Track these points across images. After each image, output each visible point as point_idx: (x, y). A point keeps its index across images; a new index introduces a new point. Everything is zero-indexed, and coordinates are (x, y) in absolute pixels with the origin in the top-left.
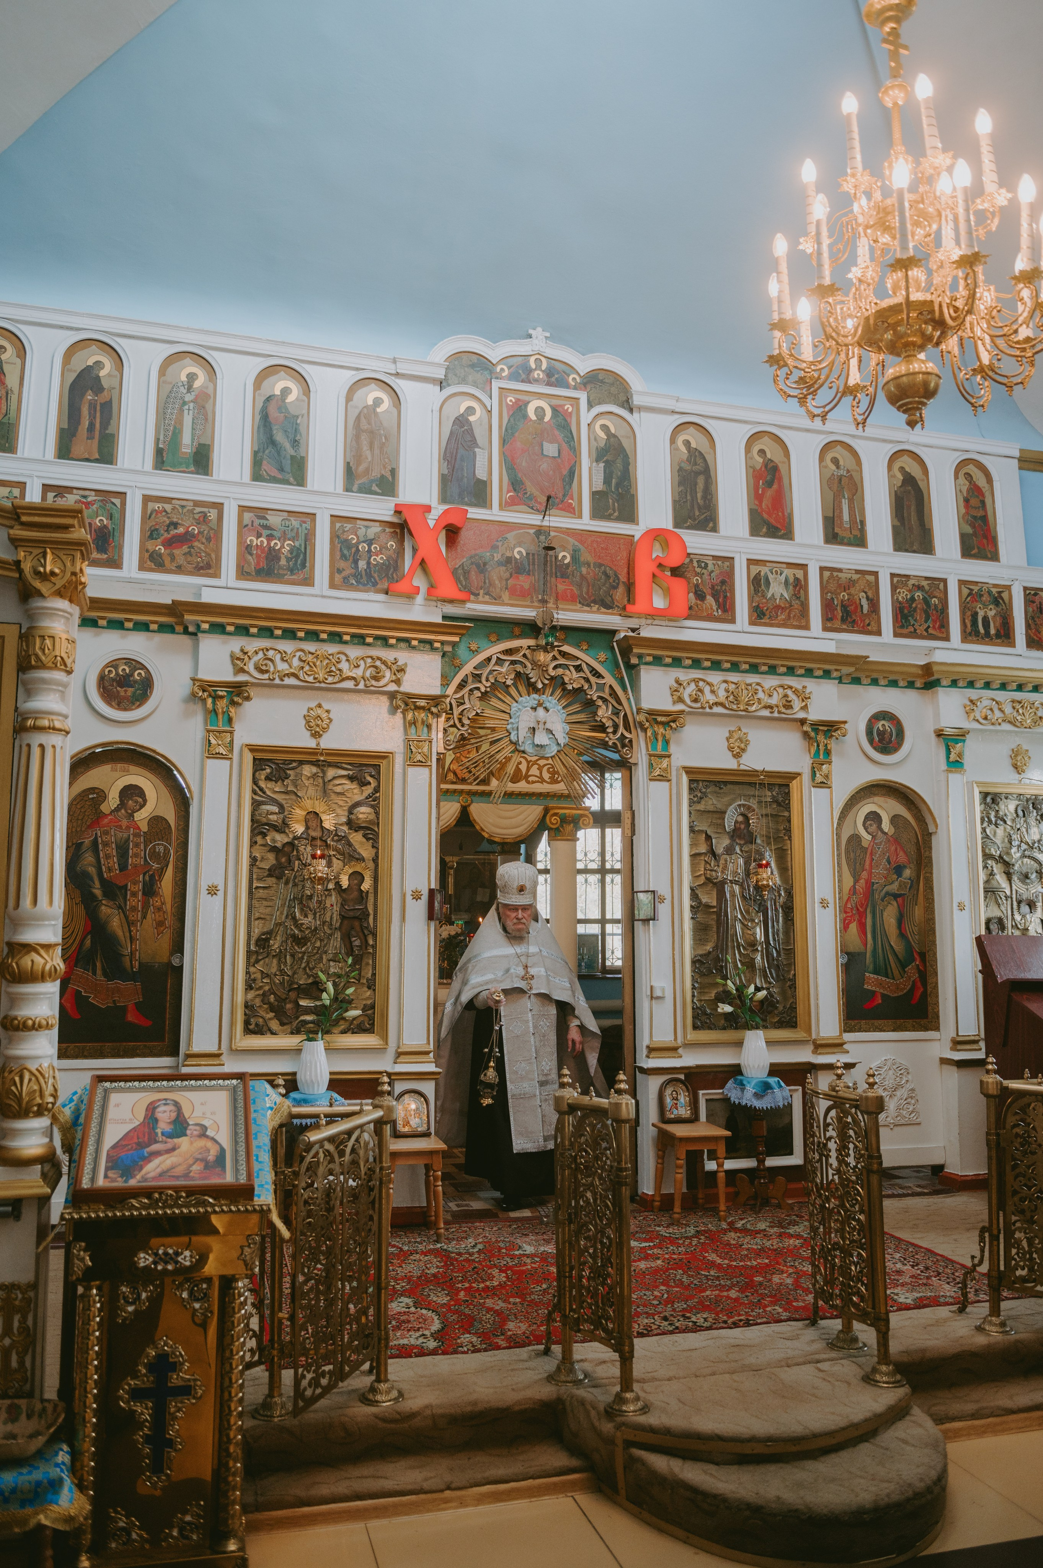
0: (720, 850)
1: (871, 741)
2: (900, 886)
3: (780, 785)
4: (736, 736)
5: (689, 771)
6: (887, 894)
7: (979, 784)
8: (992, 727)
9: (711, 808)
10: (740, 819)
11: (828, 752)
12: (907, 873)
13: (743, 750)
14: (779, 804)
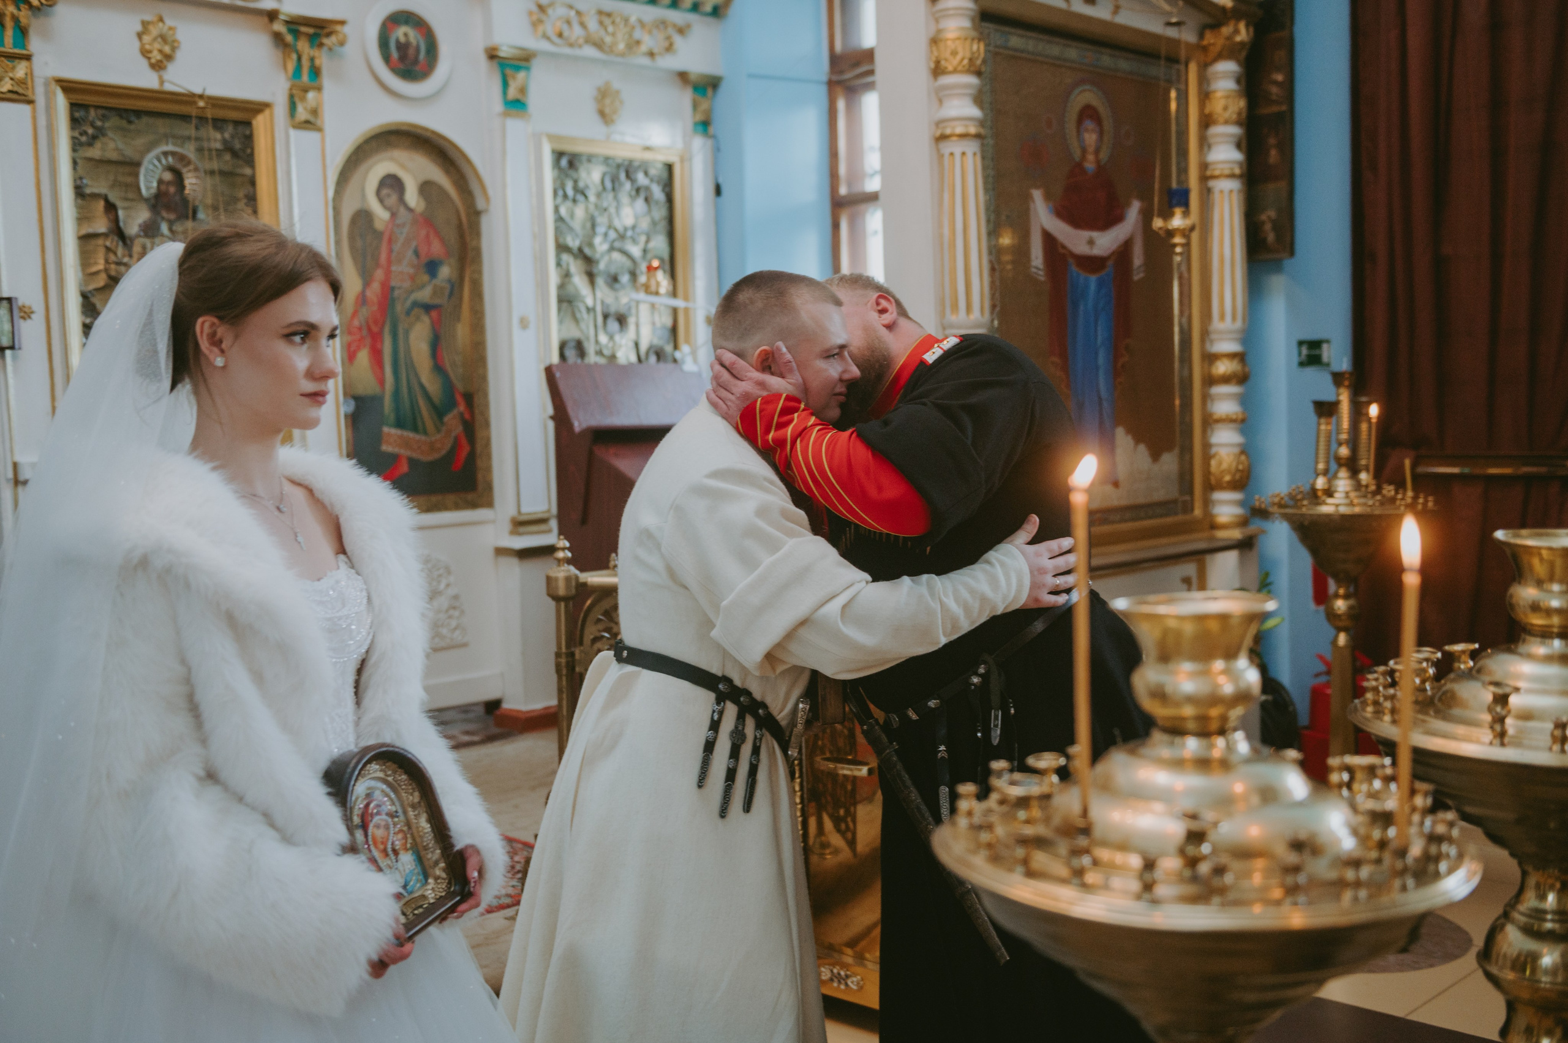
0: (132, 228)
1: (387, 58)
2: (434, 293)
3: (237, 123)
4: (154, 31)
5: (68, 87)
6: (416, 304)
7: (552, 138)
8: (567, 51)
9: (113, 156)
10: (168, 176)
11: (316, 72)
12: (445, 272)
13: (169, 57)
14: (235, 154)
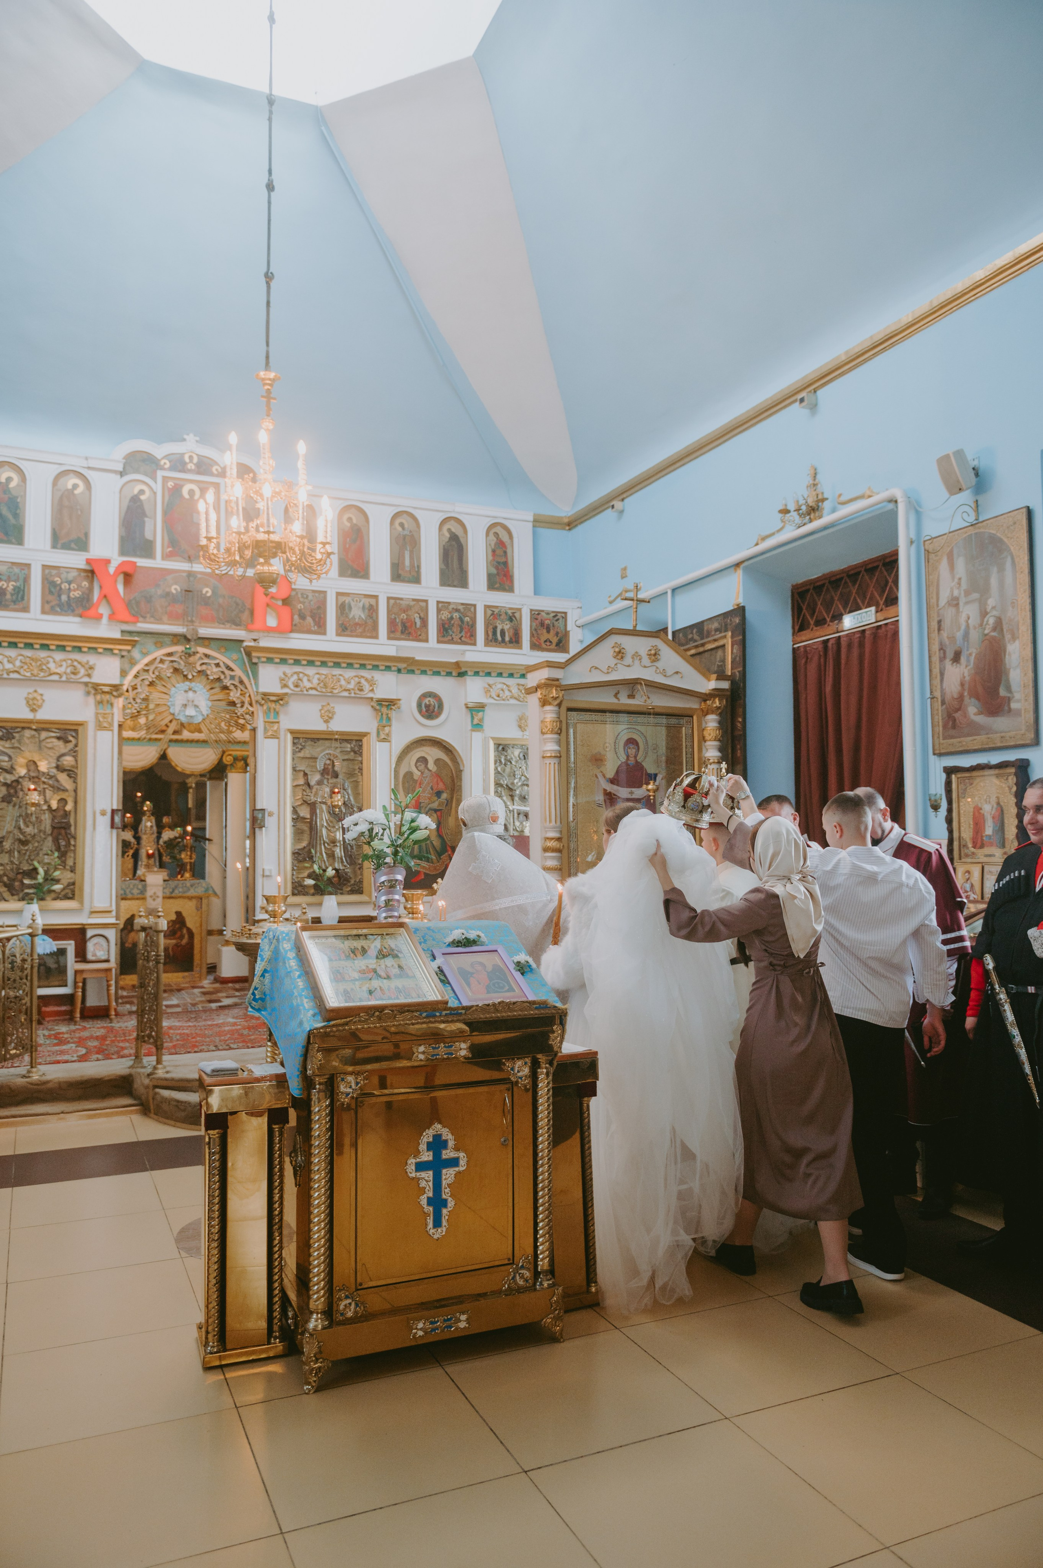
0: (313, 782)
1: (420, 711)
2: (439, 805)
3: (357, 740)
4: (326, 709)
5: (292, 732)
6: (431, 809)
7: (493, 738)
8: (503, 702)
9: (308, 756)
10: (328, 762)
11: (389, 719)
12: (444, 796)
13: (331, 718)
14: (355, 752)
